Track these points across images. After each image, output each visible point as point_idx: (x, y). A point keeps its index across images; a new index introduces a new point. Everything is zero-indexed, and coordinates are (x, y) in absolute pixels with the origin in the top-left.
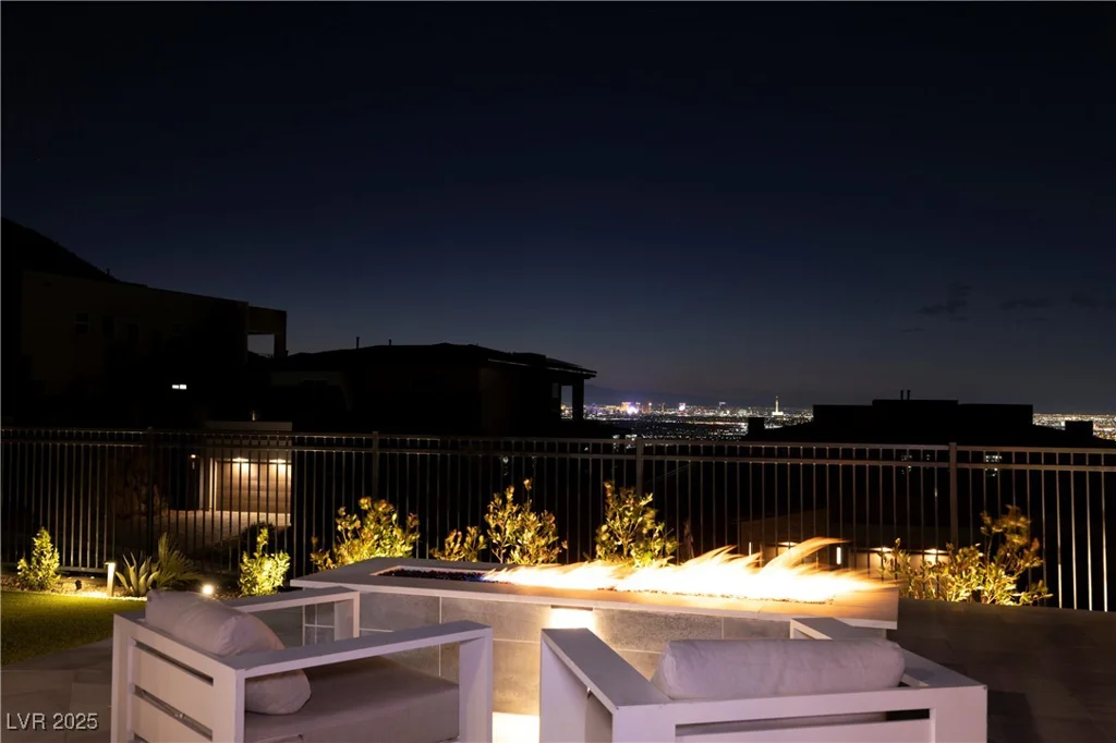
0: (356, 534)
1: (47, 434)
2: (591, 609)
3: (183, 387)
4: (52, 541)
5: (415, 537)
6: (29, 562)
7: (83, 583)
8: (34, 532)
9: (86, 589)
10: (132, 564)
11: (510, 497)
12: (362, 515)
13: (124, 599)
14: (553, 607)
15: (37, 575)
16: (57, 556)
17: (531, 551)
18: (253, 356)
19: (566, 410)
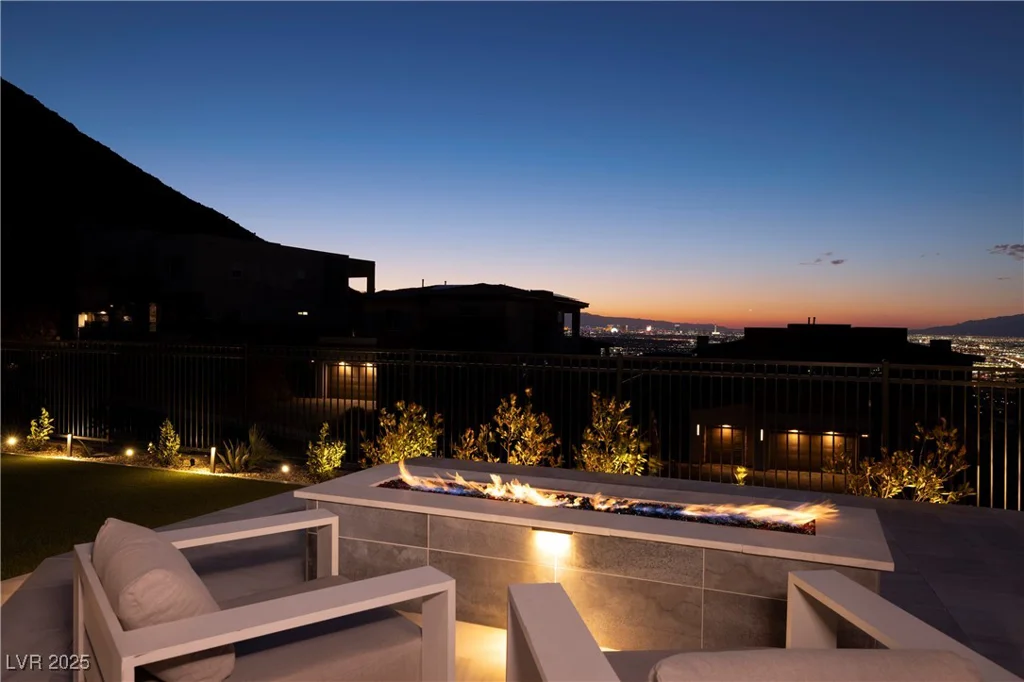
0: (395, 429)
2: (570, 533)
3: (305, 313)
4: (175, 429)
5: (437, 433)
6: (156, 443)
7: (197, 461)
8: (160, 423)
9: (198, 466)
10: (230, 448)
11: (513, 402)
12: (399, 415)
13: (221, 475)
14: (534, 528)
15: (162, 454)
16: (179, 439)
17: (530, 446)
19: (568, 330)
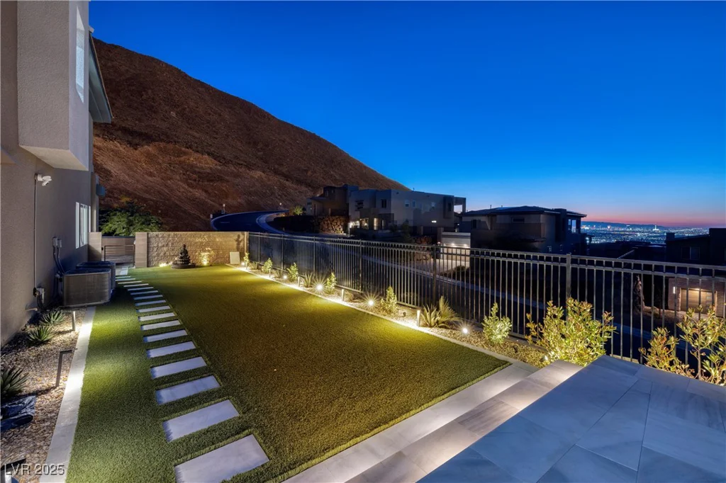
1: (392, 245)
3: (435, 222)
4: (394, 292)
6: (385, 299)
7: (407, 313)
8: (387, 288)
9: (408, 317)
10: (428, 311)
15: (388, 306)
16: (396, 298)
18: (456, 213)
19: (574, 229)
